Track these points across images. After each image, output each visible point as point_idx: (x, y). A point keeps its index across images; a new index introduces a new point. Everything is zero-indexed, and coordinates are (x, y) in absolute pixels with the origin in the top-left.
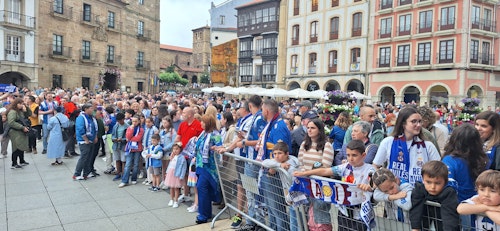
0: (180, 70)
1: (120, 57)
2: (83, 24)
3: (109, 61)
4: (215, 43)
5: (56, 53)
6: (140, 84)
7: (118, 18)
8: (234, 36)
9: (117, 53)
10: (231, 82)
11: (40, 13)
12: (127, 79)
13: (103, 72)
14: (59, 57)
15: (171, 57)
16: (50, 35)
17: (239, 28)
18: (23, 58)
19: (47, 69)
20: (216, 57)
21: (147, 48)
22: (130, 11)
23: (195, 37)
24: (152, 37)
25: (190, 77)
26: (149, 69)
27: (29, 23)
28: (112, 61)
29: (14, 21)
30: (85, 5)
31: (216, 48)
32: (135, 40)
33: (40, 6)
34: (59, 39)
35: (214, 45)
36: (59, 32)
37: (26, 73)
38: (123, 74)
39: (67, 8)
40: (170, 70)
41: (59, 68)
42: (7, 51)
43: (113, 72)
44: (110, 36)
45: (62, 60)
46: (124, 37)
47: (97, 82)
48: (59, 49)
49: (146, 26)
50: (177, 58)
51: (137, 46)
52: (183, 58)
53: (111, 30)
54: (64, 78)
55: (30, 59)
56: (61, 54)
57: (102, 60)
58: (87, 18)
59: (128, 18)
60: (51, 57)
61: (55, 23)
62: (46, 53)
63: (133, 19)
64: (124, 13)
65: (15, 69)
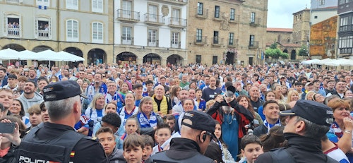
0: (281, 46)
1: (238, 40)
2: (214, 20)
3: (230, 43)
4: (314, 22)
5: (198, 41)
6: (251, 59)
7: (237, 13)
8: (335, 14)
9: (236, 37)
10: (329, 54)
11: (190, 16)
12: (242, 56)
13: (226, 52)
14: (199, 43)
15: (275, 37)
16: (195, 30)
17: (339, 6)
18: (180, 46)
19: (193, 51)
20: (314, 34)
21: (257, 32)
22: (245, 6)
23: (295, 19)
24: (261, 24)
25: (290, 51)
26: (258, 47)
27: (183, 24)
28: (232, 44)
29: (175, 23)
30: (216, 7)
31: (315, 26)
32: (248, 27)
33: (190, 11)
34: (200, 31)
35: (313, 24)
36: (200, 27)
37: (181, 55)
38: (239, 52)
39: (205, 11)
40: (274, 47)
41: (199, 50)
42: (172, 42)
43: (231, 51)
44: (231, 26)
45: (202, 45)
46: (241, 26)
47: (222, 59)
48: (200, 39)
49: (257, 16)
50: (279, 37)
51: (250, 31)
52: (284, 37)
53: (232, 22)
54: (202, 57)
55: (183, 46)
56: (201, 41)
57: (226, 43)
58: (217, 16)
59: (244, 11)
60: (195, 44)
61: (198, 21)
62: (192, 41)
63: (247, 12)
64: (241, 8)
65: (176, 53)
